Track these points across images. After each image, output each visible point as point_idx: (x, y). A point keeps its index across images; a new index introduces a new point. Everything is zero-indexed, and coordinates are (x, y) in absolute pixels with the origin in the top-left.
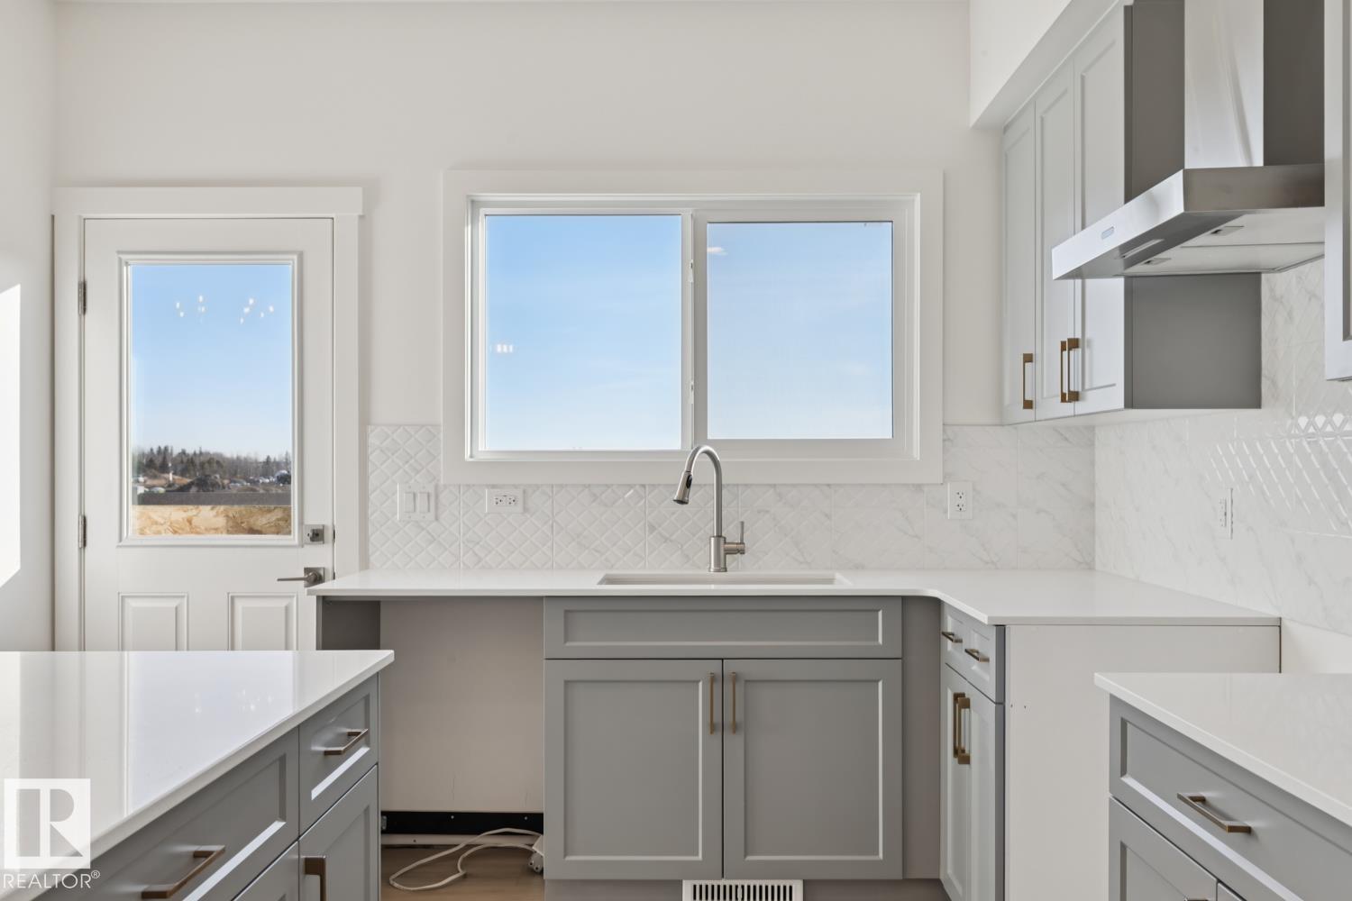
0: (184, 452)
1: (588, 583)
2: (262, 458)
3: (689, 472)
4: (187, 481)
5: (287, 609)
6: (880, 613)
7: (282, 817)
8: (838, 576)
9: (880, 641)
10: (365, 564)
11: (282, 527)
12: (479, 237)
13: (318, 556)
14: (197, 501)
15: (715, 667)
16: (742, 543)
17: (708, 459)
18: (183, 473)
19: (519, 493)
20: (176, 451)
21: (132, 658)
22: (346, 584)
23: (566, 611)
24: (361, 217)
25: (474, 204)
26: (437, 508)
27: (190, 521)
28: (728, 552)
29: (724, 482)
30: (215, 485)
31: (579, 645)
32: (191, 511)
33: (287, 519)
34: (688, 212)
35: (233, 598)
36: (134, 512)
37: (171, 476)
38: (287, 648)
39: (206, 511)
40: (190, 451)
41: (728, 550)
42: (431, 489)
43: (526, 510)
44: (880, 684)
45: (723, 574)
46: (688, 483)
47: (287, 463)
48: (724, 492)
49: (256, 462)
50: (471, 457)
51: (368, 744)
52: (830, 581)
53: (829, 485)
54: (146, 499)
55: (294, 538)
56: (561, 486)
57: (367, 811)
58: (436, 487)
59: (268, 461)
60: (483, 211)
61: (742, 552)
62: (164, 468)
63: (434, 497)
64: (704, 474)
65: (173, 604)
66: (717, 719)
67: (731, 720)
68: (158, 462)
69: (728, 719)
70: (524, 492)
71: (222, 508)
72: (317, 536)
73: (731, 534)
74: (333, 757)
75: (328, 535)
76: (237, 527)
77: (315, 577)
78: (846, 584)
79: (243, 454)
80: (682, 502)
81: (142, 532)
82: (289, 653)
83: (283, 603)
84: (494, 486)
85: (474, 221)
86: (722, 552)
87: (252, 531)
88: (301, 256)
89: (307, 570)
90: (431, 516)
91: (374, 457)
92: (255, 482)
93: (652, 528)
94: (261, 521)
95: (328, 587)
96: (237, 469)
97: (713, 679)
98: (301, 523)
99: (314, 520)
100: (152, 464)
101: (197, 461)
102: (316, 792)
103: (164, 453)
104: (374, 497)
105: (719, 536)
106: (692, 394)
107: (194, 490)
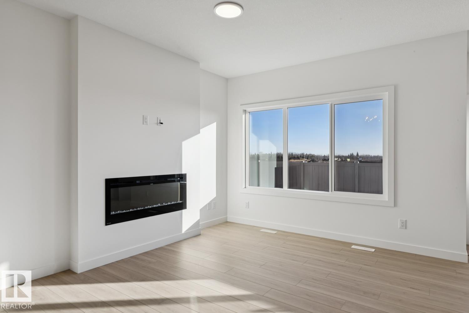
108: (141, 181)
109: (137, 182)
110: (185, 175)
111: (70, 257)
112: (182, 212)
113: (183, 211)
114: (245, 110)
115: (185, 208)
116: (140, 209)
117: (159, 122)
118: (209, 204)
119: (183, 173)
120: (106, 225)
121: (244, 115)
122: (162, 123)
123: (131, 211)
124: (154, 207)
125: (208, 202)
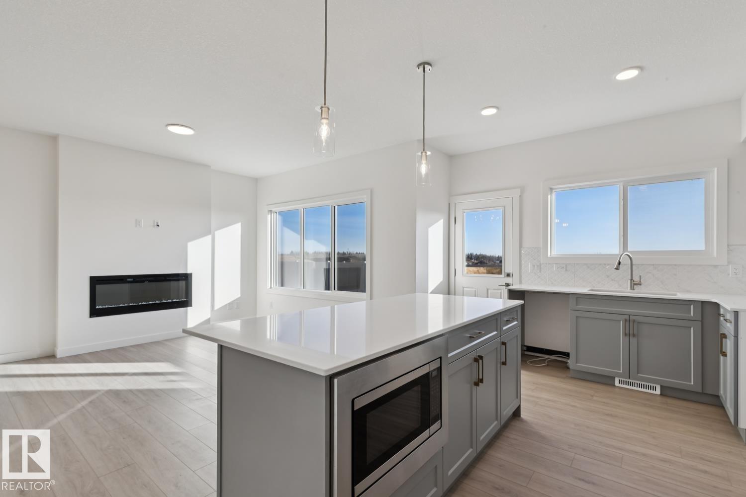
0: (476, 254)
1: (585, 290)
2: (497, 256)
3: (619, 260)
4: (477, 262)
5: (501, 293)
6: (692, 306)
7: (497, 331)
8: (678, 294)
9: (692, 315)
10: (521, 282)
11: (500, 273)
12: (552, 198)
13: (508, 280)
14: (480, 266)
15: (627, 317)
16: (640, 282)
17: (627, 257)
18: (476, 260)
19: (564, 266)
20: (475, 254)
21: (465, 298)
22: (516, 286)
23: (577, 298)
24: (520, 196)
25: (551, 189)
26: (540, 269)
27: (478, 271)
28: (635, 284)
29: (633, 263)
30: (484, 263)
31: (580, 307)
32: (478, 268)
33: (501, 271)
34: (622, 184)
35: (488, 290)
36: (466, 268)
37: (473, 261)
38: (501, 298)
39: (482, 269)
40: (478, 254)
41: (634, 284)
42: (539, 264)
43: (566, 270)
44: (692, 329)
45: (633, 291)
46: (619, 263)
47: (501, 258)
48: (634, 267)
49: (495, 257)
50: (550, 256)
51: (517, 321)
52: (676, 295)
53: (676, 265)
54: (468, 266)
55: (503, 276)
56: (577, 264)
57: (517, 336)
58: (540, 264)
59: (499, 257)
60: (554, 191)
61: (640, 285)
62: (471, 259)
63: (540, 267)
64: (625, 261)
65: (474, 290)
66: (627, 332)
67: (632, 332)
68: (470, 257)
69: (631, 332)
70: (566, 265)
71: (485, 268)
72: (508, 275)
73: (636, 279)
74: (508, 322)
75: (511, 275)
76: (489, 272)
77: (508, 285)
78: (680, 296)
79: (492, 255)
80: (617, 269)
81: (467, 273)
82: (501, 300)
83: (500, 291)
84: (557, 264)
85: (551, 194)
86: (633, 284)
87: (493, 273)
88: (504, 207)
89: (506, 283)
90: (539, 271)
91: (523, 256)
92: (495, 262)
93: (608, 276)
94: (495, 271)
95: (511, 287)
96: (491, 259)
97: (626, 320)
98: (504, 272)
99: (507, 271)
100: (469, 258)
101: (480, 257)
102: (504, 328)
103: (471, 255)
104: (523, 266)
105: (632, 280)
106: (622, 238)
107: (479, 264)
108: (134, 279)
109: (129, 280)
110: (191, 275)
111: (54, 345)
112: (187, 310)
113: (189, 308)
114: (271, 211)
115: (191, 306)
116: (132, 304)
117: (156, 224)
118: (231, 304)
119: (189, 272)
120: (90, 317)
121: (270, 216)
122: (158, 226)
123: (122, 306)
124: (150, 304)
125: (229, 302)
